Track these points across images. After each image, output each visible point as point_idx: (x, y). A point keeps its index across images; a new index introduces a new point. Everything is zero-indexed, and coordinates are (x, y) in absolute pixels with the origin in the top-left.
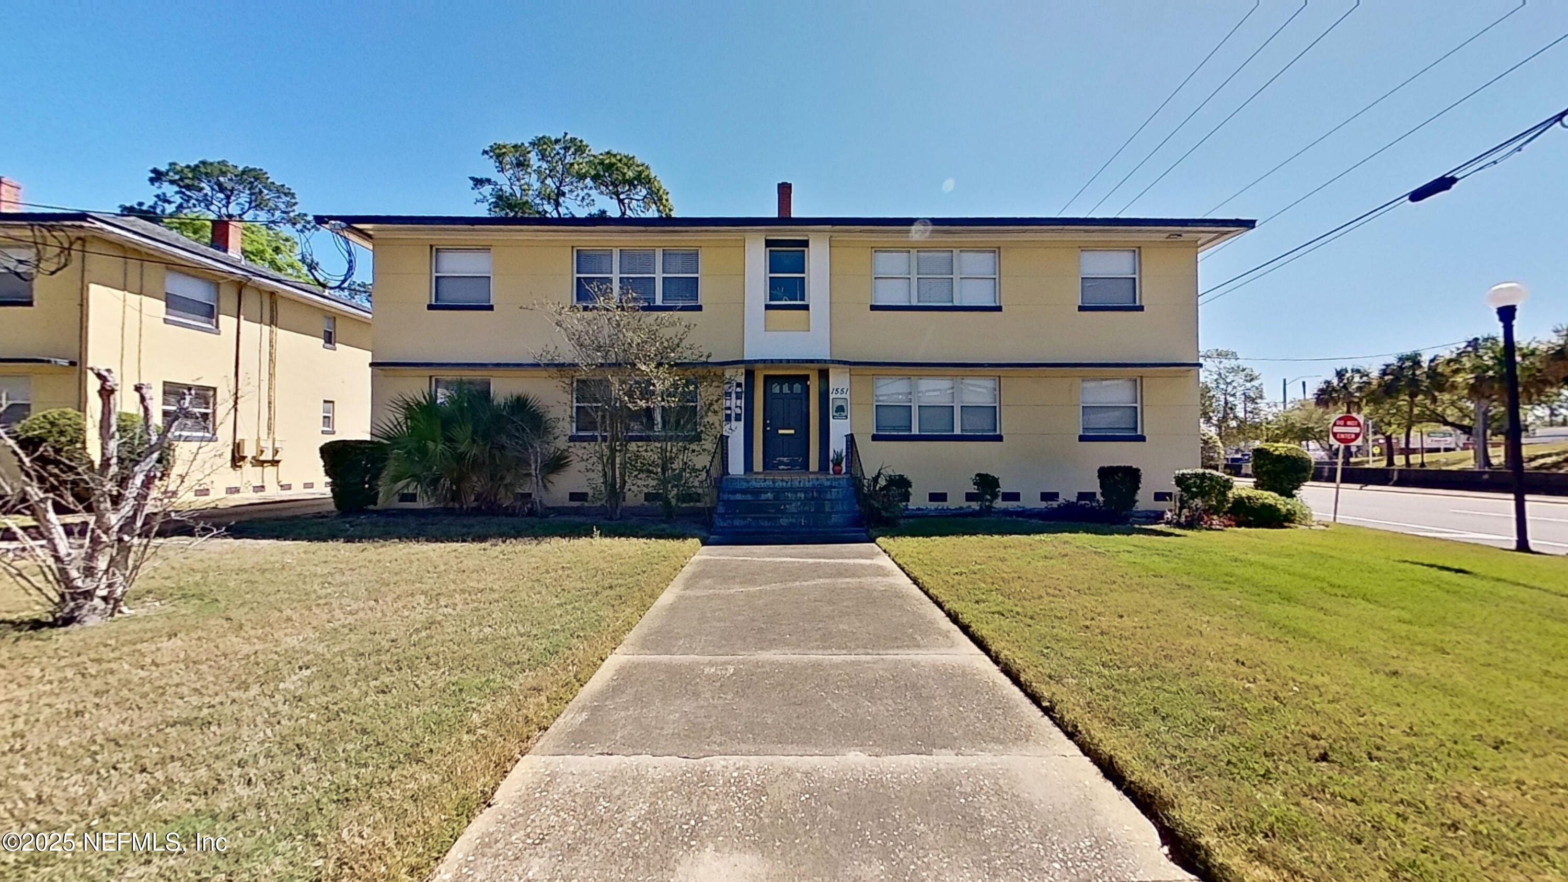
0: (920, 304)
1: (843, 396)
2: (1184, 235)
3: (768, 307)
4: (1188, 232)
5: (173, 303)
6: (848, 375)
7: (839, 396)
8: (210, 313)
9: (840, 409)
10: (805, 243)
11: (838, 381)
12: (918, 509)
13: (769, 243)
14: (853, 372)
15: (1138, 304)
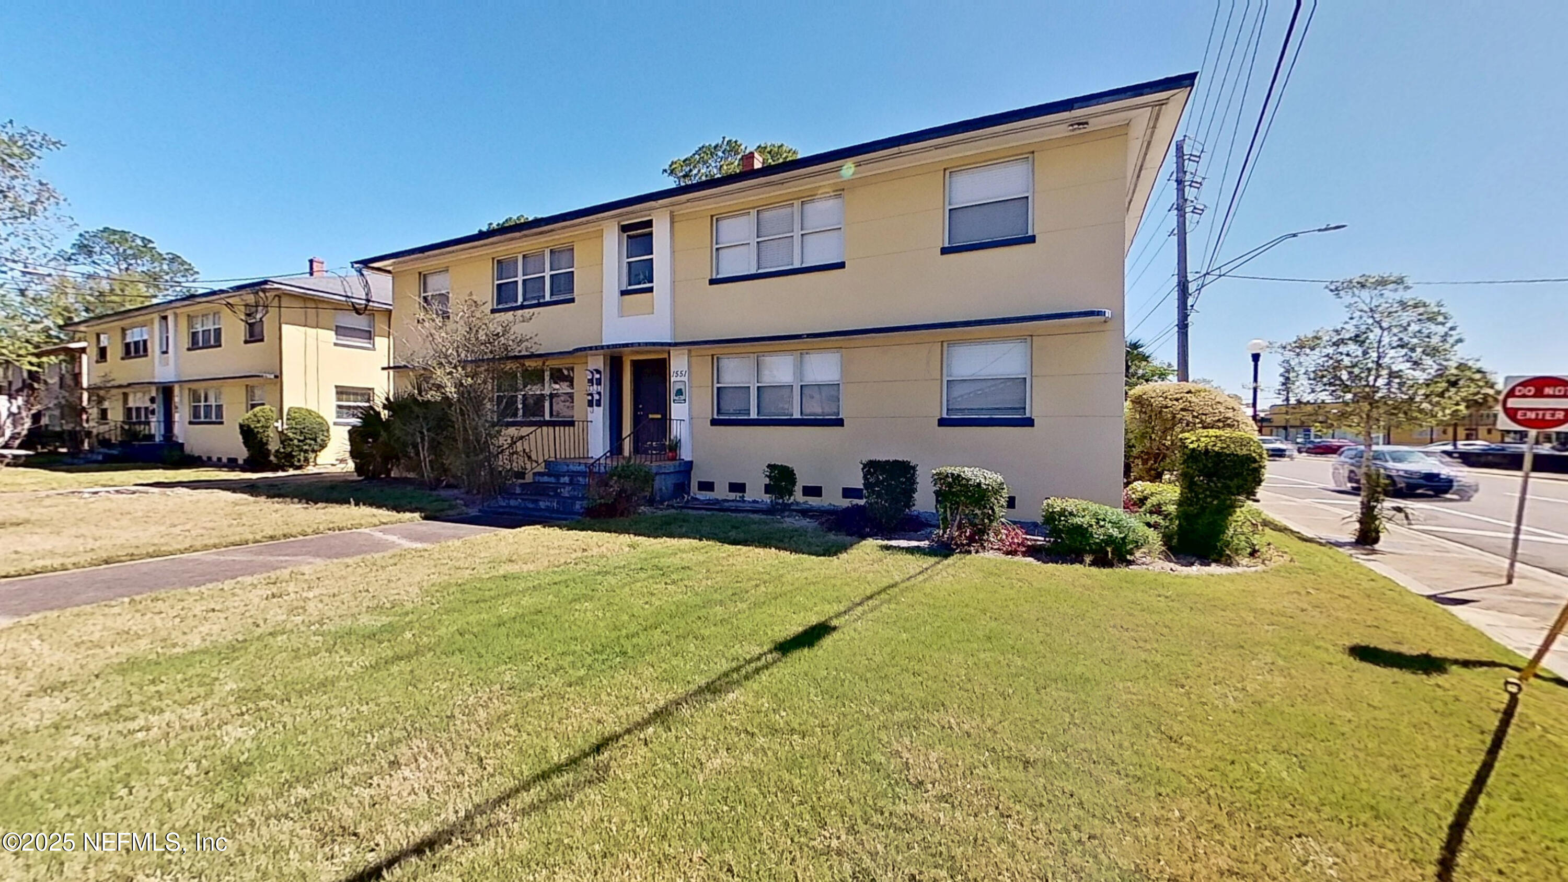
0: (760, 271)
1: (682, 379)
2: (1091, 121)
3: (624, 293)
4: (1096, 115)
5: (340, 330)
6: (686, 357)
7: (679, 379)
8: (369, 335)
9: (679, 392)
10: (649, 224)
11: (678, 364)
12: (755, 502)
13: (624, 229)
14: (693, 353)
15: (1030, 233)
